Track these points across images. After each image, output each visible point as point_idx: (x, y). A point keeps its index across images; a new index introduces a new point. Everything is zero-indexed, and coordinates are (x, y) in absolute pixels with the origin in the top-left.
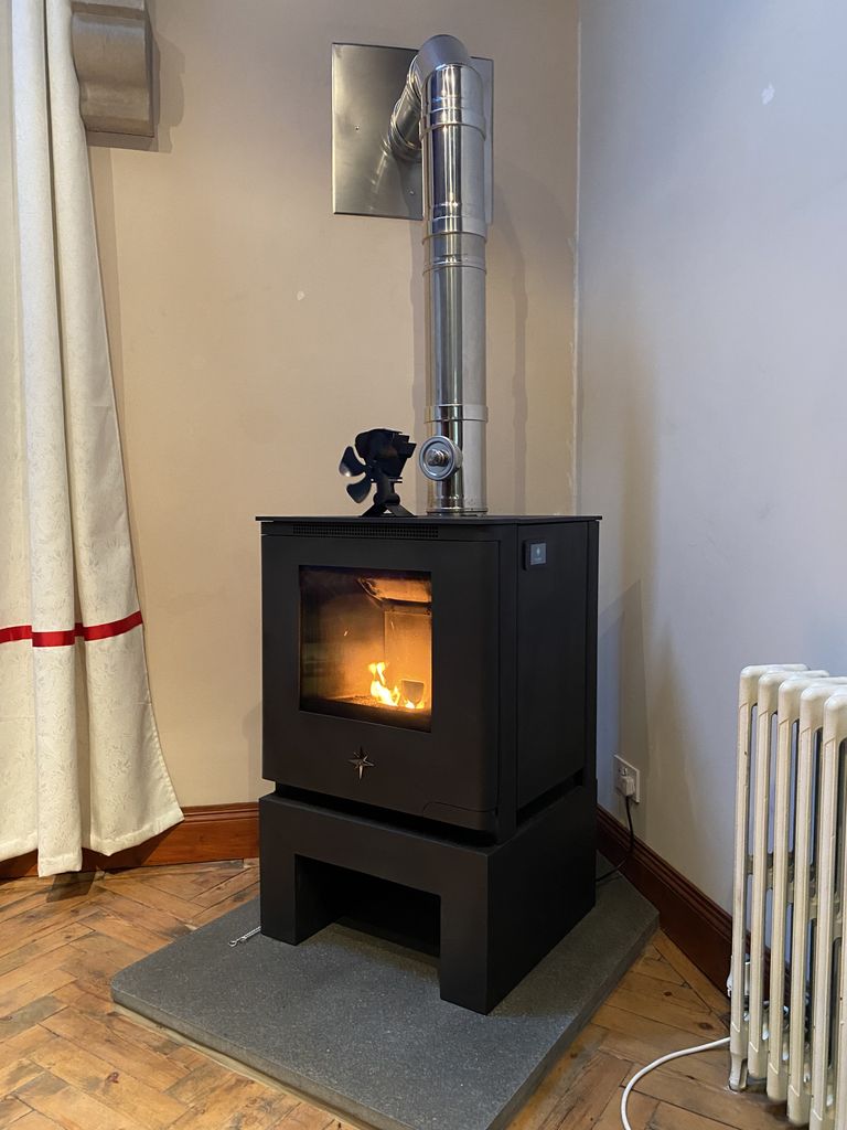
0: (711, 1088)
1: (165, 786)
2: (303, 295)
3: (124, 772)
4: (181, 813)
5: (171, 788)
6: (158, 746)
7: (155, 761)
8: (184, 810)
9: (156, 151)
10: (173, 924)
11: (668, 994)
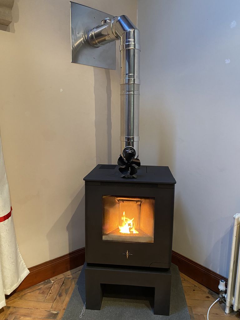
0: (222, 315)
1: (23, 263)
2: (62, 90)
3: (14, 265)
4: (29, 271)
5: (24, 264)
6: (19, 251)
7: (19, 256)
8: (29, 269)
9: (9, 32)
10: (46, 314)
11: (194, 290)
